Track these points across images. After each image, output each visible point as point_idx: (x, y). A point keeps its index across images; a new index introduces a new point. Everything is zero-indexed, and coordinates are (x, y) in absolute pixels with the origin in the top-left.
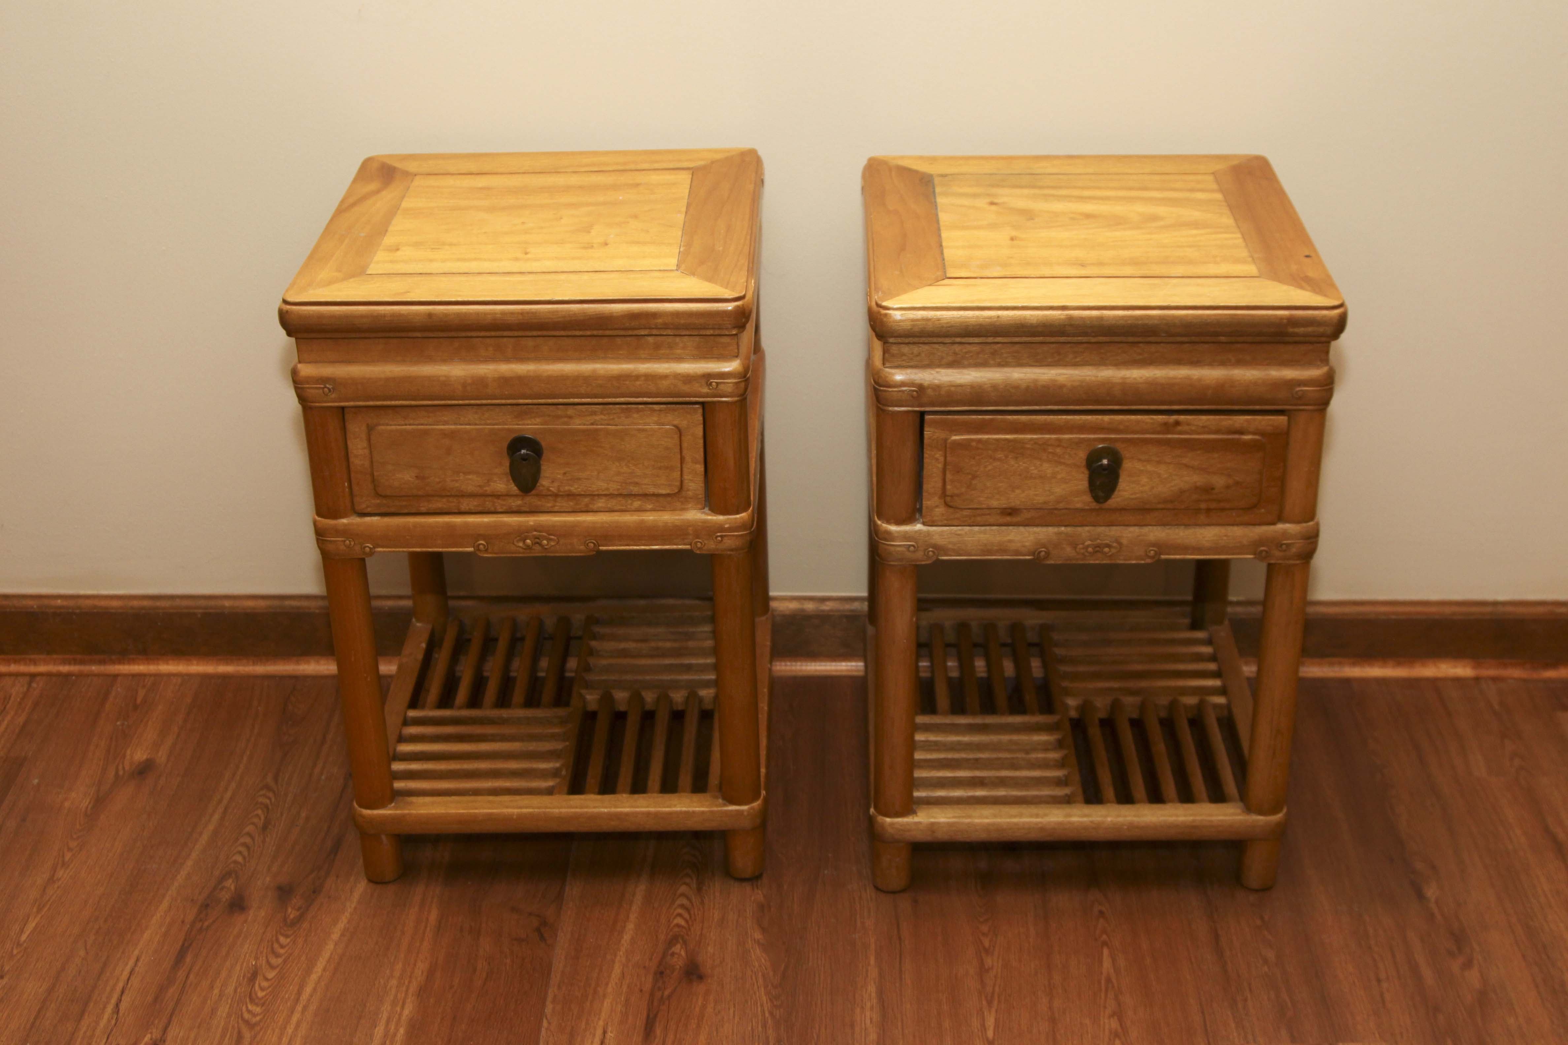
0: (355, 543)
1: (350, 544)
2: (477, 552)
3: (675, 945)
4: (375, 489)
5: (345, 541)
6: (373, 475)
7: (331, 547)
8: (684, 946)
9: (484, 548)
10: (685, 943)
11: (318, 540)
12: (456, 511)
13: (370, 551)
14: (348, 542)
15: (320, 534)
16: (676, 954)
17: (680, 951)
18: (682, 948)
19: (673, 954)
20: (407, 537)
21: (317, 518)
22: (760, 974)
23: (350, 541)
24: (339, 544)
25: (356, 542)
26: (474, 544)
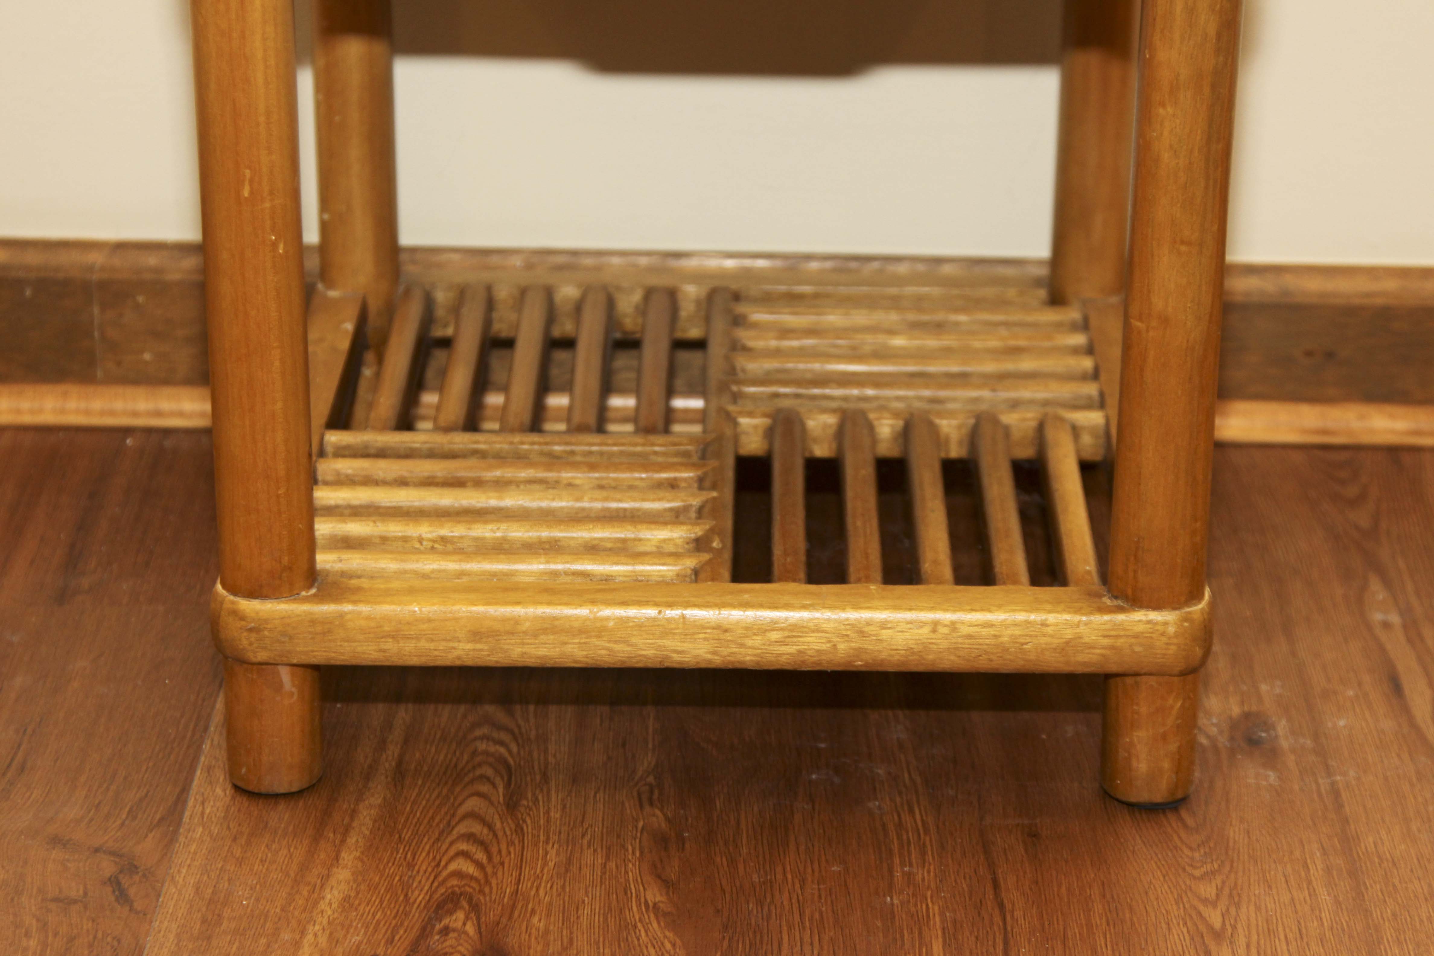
3: (451, 912)
8: (472, 915)
10: (475, 908)
16: (454, 930)
17: (464, 924)
18: (467, 918)
19: (446, 931)
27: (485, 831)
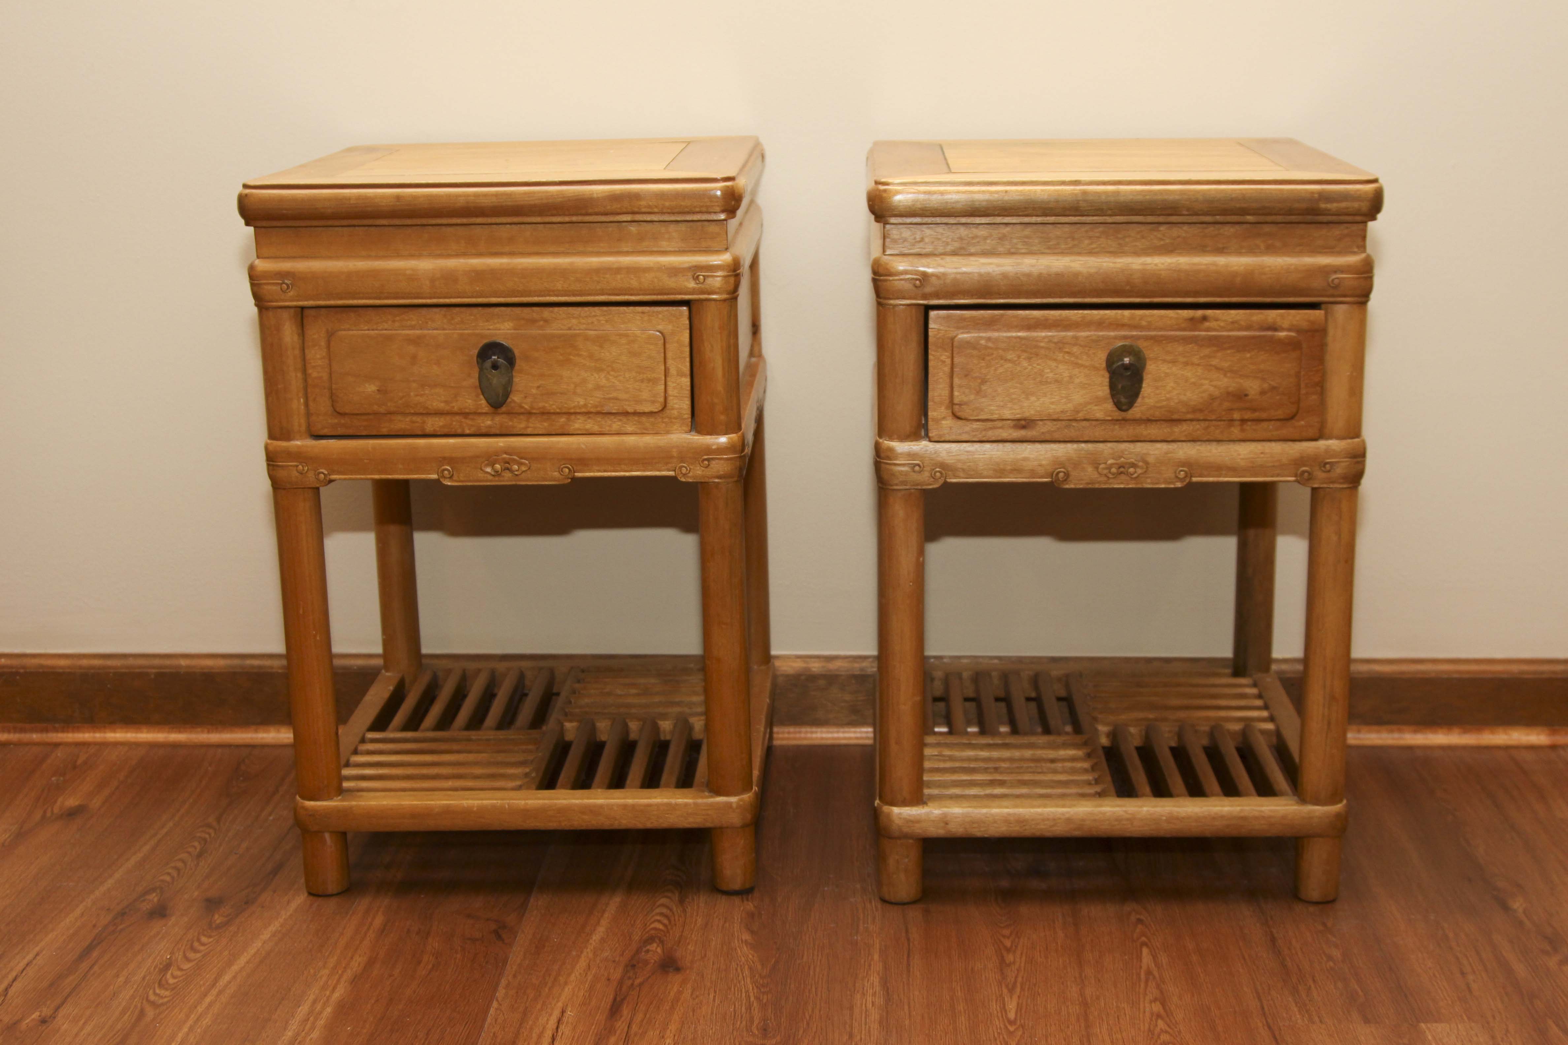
0: (308, 469)
1: (303, 470)
2: (441, 480)
3: (650, 944)
4: (333, 406)
5: (297, 466)
6: (331, 389)
7: (281, 474)
8: (660, 945)
9: (449, 474)
10: (662, 942)
11: (268, 465)
12: (420, 433)
13: (325, 478)
14: (300, 467)
15: (271, 458)
16: (651, 951)
17: (656, 949)
18: (658, 946)
19: (648, 951)
20: (365, 461)
21: (269, 441)
22: (746, 967)
23: (303, 467)
24: (292, 471)
25: (309, 467)
26: (438, 469)
27: (669, 911)
